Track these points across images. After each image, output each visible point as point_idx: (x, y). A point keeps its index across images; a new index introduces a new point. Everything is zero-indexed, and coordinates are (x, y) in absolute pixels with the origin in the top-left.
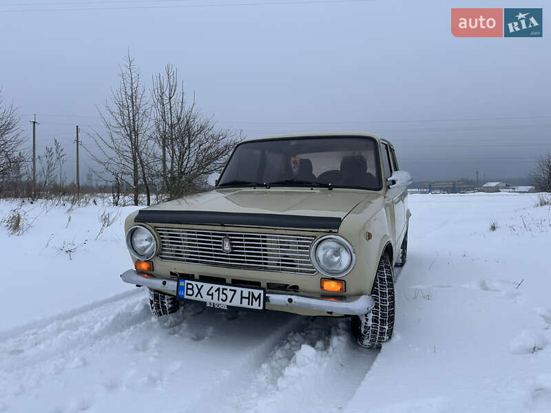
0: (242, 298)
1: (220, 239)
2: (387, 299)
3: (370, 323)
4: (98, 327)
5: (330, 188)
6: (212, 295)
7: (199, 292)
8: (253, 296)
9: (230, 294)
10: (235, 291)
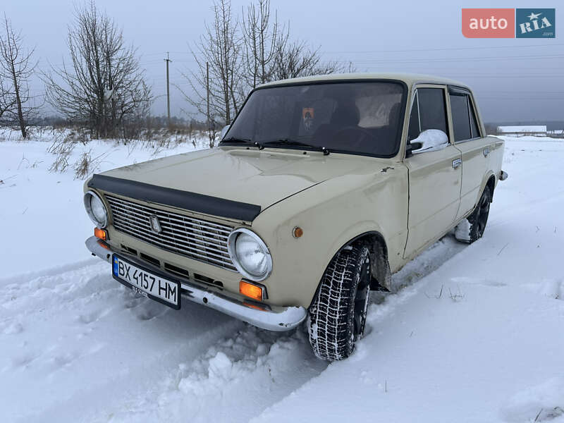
0: (160, 288)
1: (149, 215)
2: (338, 310)
3: (315, 336)
4: (72, 288)
5: (326, 153)
6: (137, 279)
7: (128, 274)
8: (170, 289)
9: (150, 281)
10: (154, 279)
